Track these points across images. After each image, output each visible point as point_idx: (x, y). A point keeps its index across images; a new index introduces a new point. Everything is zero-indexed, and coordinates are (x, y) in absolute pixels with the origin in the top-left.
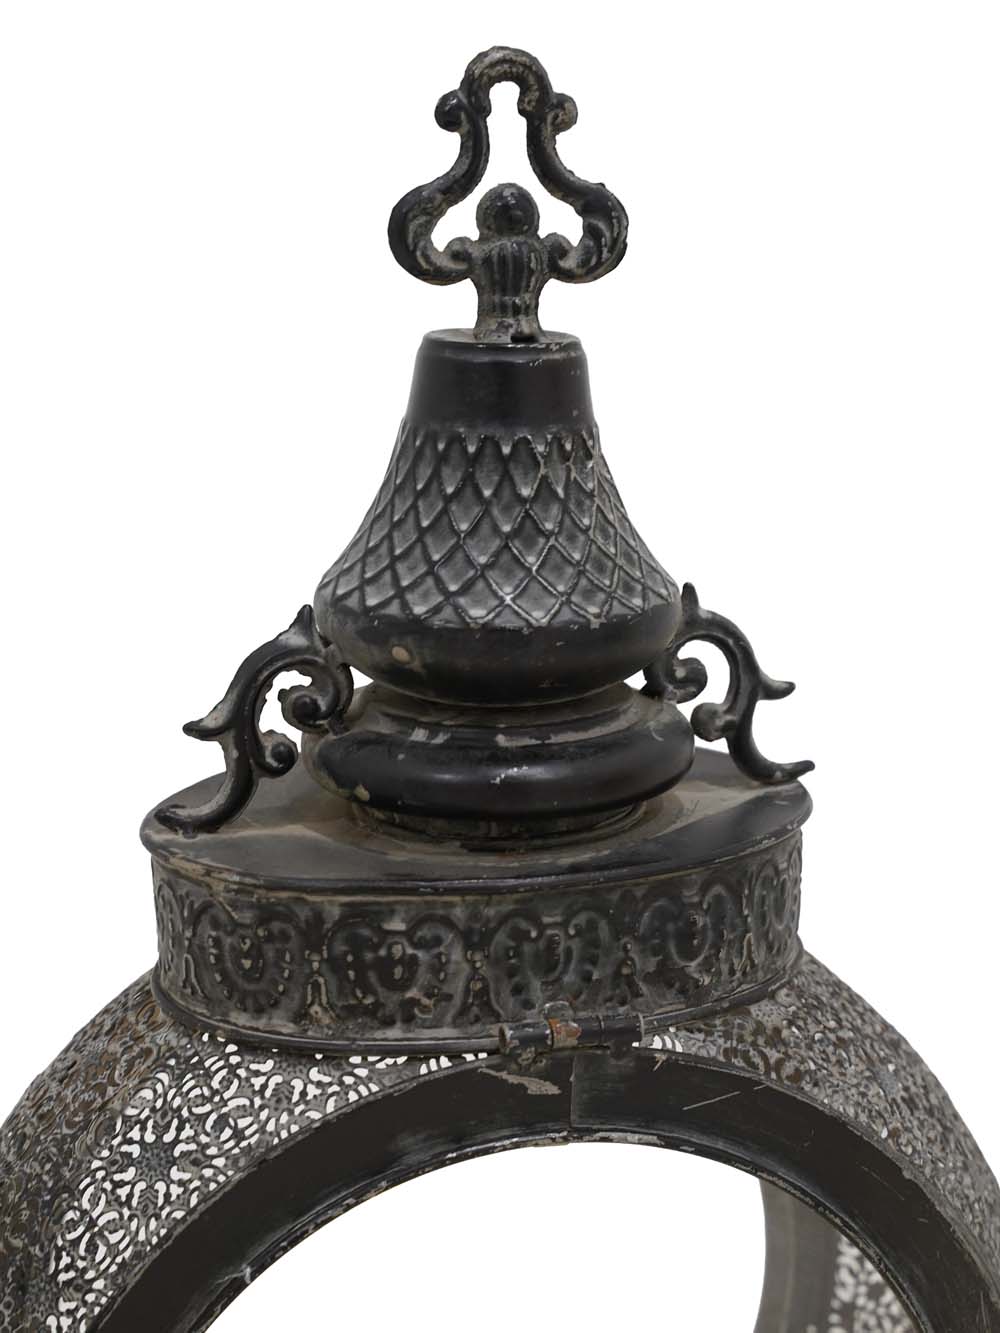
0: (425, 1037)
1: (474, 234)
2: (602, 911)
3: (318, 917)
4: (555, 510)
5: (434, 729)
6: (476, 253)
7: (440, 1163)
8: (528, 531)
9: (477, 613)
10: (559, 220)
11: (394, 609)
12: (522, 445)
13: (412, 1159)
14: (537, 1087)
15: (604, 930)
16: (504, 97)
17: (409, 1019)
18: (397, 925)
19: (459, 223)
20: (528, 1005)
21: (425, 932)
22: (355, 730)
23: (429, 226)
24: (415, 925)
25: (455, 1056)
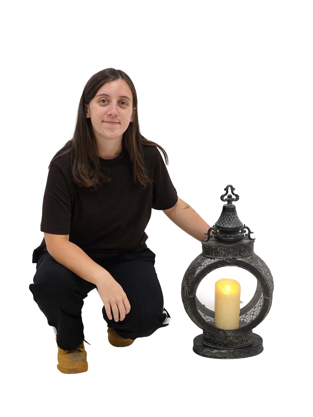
0: (221, 258)
1: (227, 198)
2: (234, 249)
3: (213, 248)
4: (232, 219)
5: (223, 235)
6: (227, 199)
7: (221, 267)
8: (230, 220)
9: (225, 226)
10: (234, 197)
11: (220, 226)
12: (230, 214)
13: (219, 266)
14: (229, 262)
15: (234, 250)
16: (229, 188)
17: (220, 256)
18: (219, 249)
19: (226, 197)
20: (229, 256)
21: (221, 250)
22: (217, 234)
23: (223, 198)
24: (220, 249)
25: (223, 259)
